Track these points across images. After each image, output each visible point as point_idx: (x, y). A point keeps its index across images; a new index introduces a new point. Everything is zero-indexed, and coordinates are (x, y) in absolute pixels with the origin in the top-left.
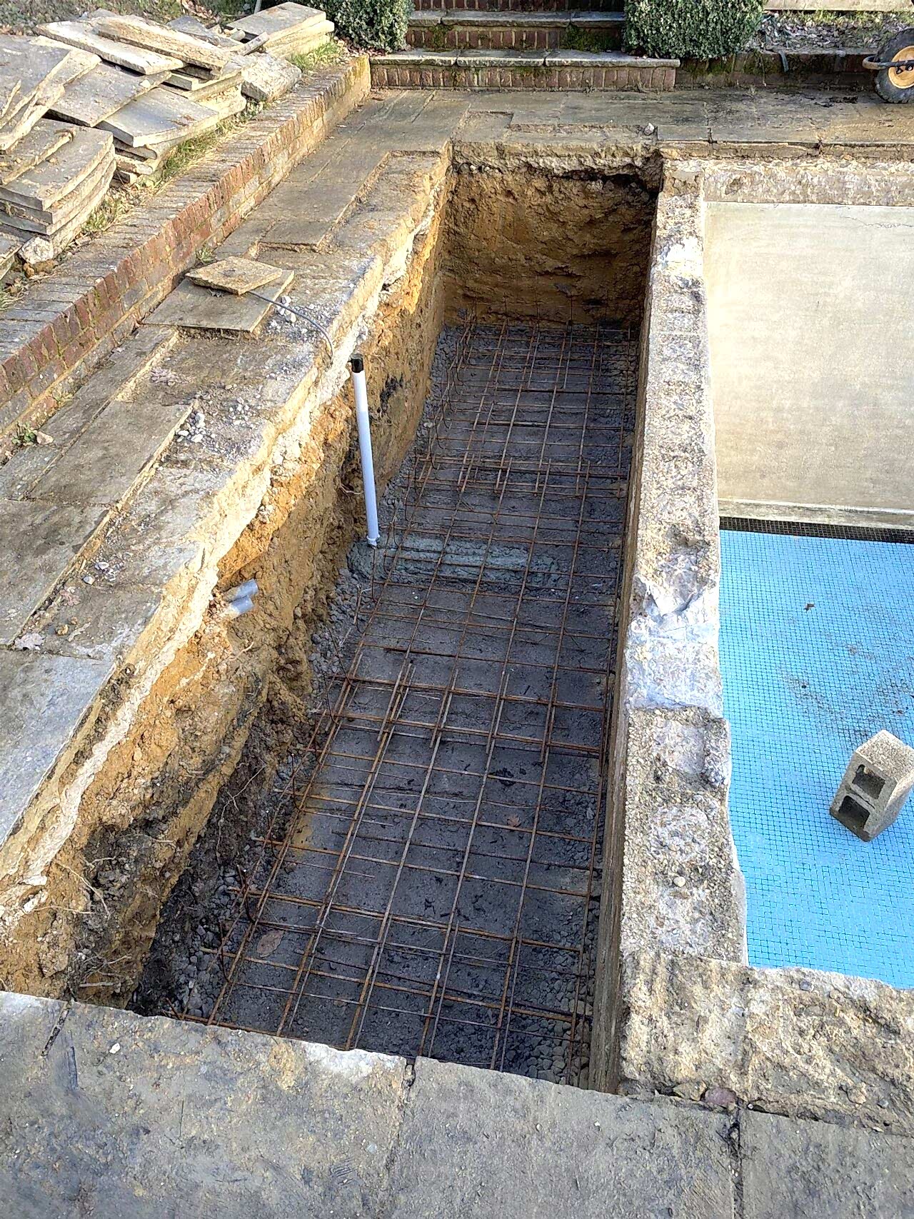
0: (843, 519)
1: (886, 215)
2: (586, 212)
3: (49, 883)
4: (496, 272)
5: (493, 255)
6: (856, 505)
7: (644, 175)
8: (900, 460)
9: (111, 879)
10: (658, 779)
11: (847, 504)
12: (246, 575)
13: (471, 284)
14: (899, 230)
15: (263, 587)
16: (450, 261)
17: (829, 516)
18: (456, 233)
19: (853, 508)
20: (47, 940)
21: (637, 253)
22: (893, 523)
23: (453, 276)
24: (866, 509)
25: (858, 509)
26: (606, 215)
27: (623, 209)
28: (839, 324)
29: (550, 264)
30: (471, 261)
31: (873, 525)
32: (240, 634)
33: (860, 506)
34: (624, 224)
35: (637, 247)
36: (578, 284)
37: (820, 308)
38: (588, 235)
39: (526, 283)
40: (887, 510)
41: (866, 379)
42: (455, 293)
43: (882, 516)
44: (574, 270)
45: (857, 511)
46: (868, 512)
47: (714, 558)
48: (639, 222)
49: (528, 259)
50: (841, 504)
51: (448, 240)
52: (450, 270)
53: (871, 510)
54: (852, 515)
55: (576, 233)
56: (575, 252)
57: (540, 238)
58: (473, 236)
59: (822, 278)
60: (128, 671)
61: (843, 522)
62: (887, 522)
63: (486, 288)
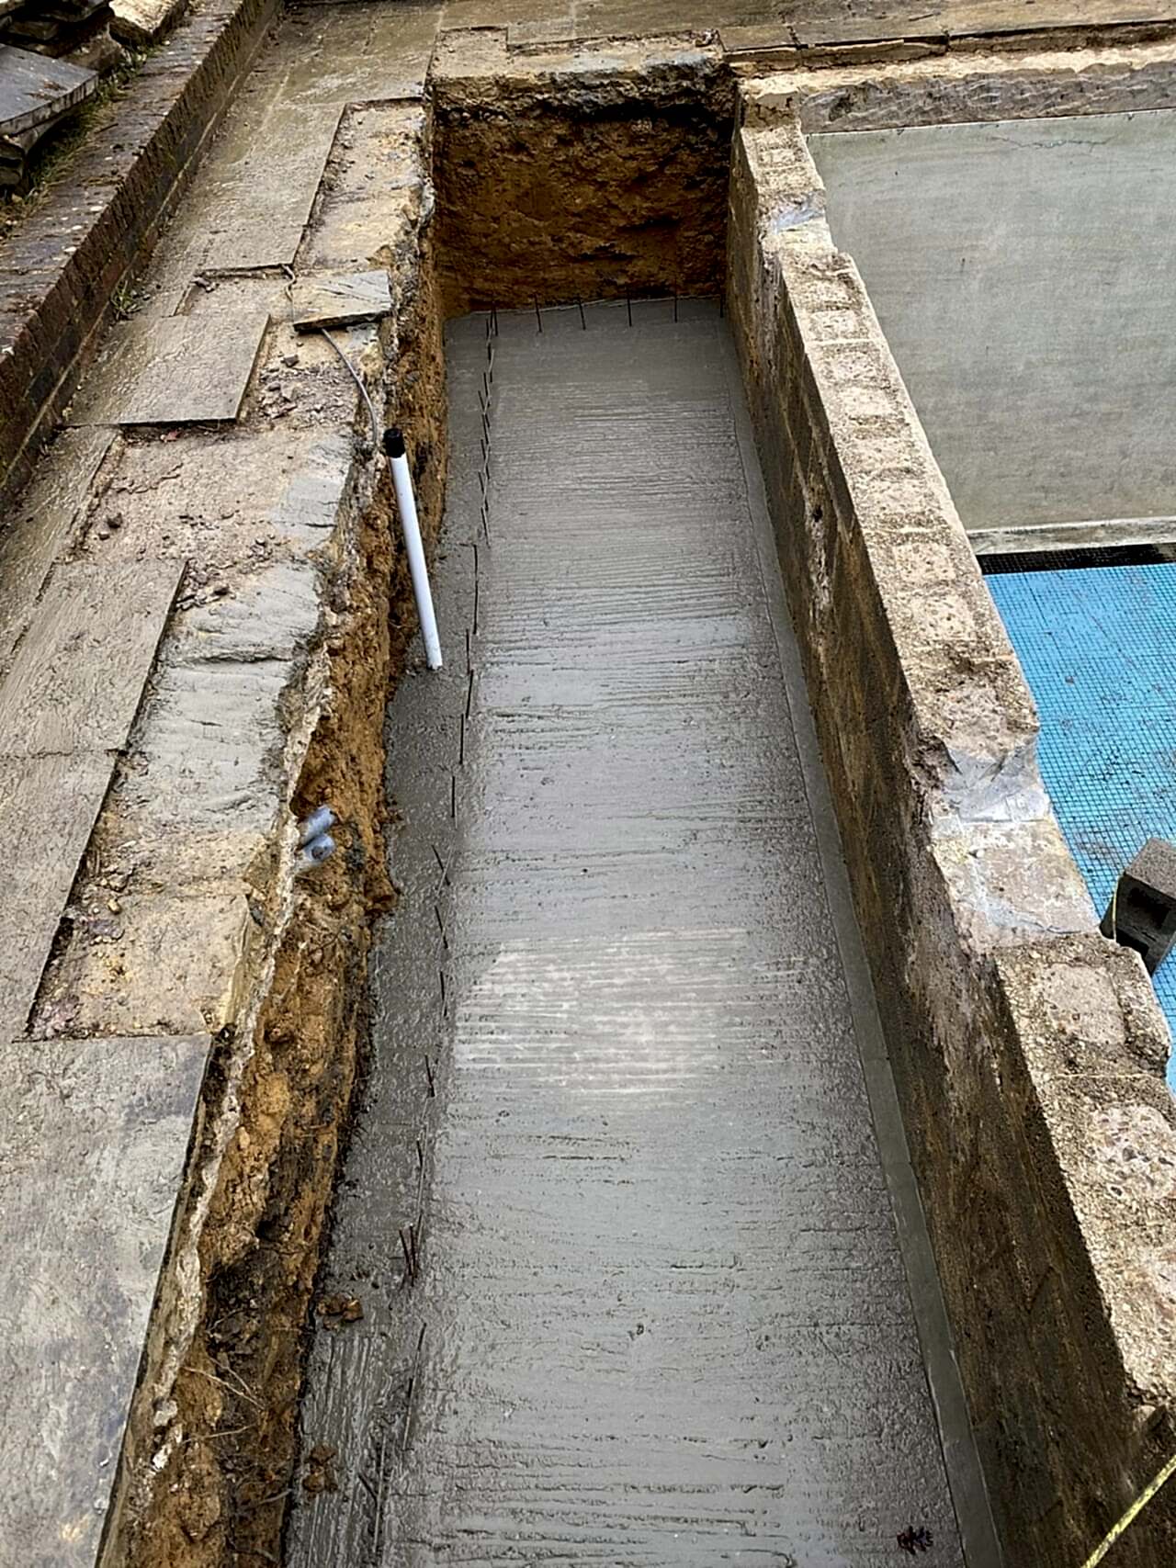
0: (1012, 545)
1: (1047, 131)
2: (633, 164)
3: (182, 1411)
4: (512, 263)
5: (507, 240)
6: (1024, 524)
7: (710, 104)
8: (1078, 458)
9: (236, 1331)
10: (1071, 1063)
11: (1013, 524)
12: (311, 798)
13: (479, 284)
14: (1064, 149)
15: (335, 810)
16: (447, 254)
17: (994, 544)
18: (452, 214)
19: (1022, 528)
20: (187, 1485)
21: (709, 217)
22: (1076, 541)
23: (453, 275)
24: (1038, 527)
25: (1028, 528)
26: (662, 166)
27: (684, 155)
28: (992, 286)
29: (590, 243)
30: (477, 251)
31: (1052, 547)
32: (318, 888)
33: (1031, 524)
34: (687, 176)
35: (707, 208)
36: (630, 269)
37: (966, 268)
38: (638, 198)
39: (557, 274)
40: (1065, 525)
41: (1031, 356)
42: (457, 299)
43: (1060, 535)
44: (623, 248)
45: (1026, 532)
46: (1042, 531)
47: (1021, 689)
48: (709, 172)
49: (557, 240)
50: (1006, 525)
51: (442, 225)
52: (449, 268)
53: (1044, 527)
54: (1022, 537)
55: (620, 196)
56: (622, 223)
57: (572, 209)
58: (476, 216)
59: (966, 227)
60: (227, 1035)
61: (1013, 548)
62: (1067, 540)
63: (501, 287)
